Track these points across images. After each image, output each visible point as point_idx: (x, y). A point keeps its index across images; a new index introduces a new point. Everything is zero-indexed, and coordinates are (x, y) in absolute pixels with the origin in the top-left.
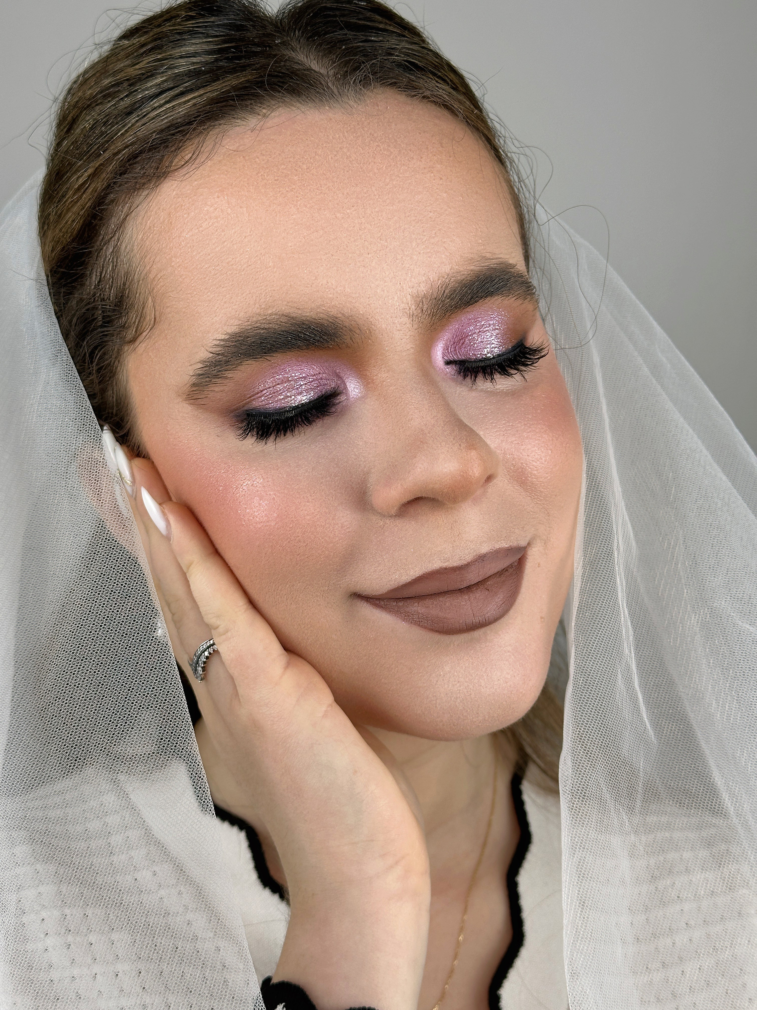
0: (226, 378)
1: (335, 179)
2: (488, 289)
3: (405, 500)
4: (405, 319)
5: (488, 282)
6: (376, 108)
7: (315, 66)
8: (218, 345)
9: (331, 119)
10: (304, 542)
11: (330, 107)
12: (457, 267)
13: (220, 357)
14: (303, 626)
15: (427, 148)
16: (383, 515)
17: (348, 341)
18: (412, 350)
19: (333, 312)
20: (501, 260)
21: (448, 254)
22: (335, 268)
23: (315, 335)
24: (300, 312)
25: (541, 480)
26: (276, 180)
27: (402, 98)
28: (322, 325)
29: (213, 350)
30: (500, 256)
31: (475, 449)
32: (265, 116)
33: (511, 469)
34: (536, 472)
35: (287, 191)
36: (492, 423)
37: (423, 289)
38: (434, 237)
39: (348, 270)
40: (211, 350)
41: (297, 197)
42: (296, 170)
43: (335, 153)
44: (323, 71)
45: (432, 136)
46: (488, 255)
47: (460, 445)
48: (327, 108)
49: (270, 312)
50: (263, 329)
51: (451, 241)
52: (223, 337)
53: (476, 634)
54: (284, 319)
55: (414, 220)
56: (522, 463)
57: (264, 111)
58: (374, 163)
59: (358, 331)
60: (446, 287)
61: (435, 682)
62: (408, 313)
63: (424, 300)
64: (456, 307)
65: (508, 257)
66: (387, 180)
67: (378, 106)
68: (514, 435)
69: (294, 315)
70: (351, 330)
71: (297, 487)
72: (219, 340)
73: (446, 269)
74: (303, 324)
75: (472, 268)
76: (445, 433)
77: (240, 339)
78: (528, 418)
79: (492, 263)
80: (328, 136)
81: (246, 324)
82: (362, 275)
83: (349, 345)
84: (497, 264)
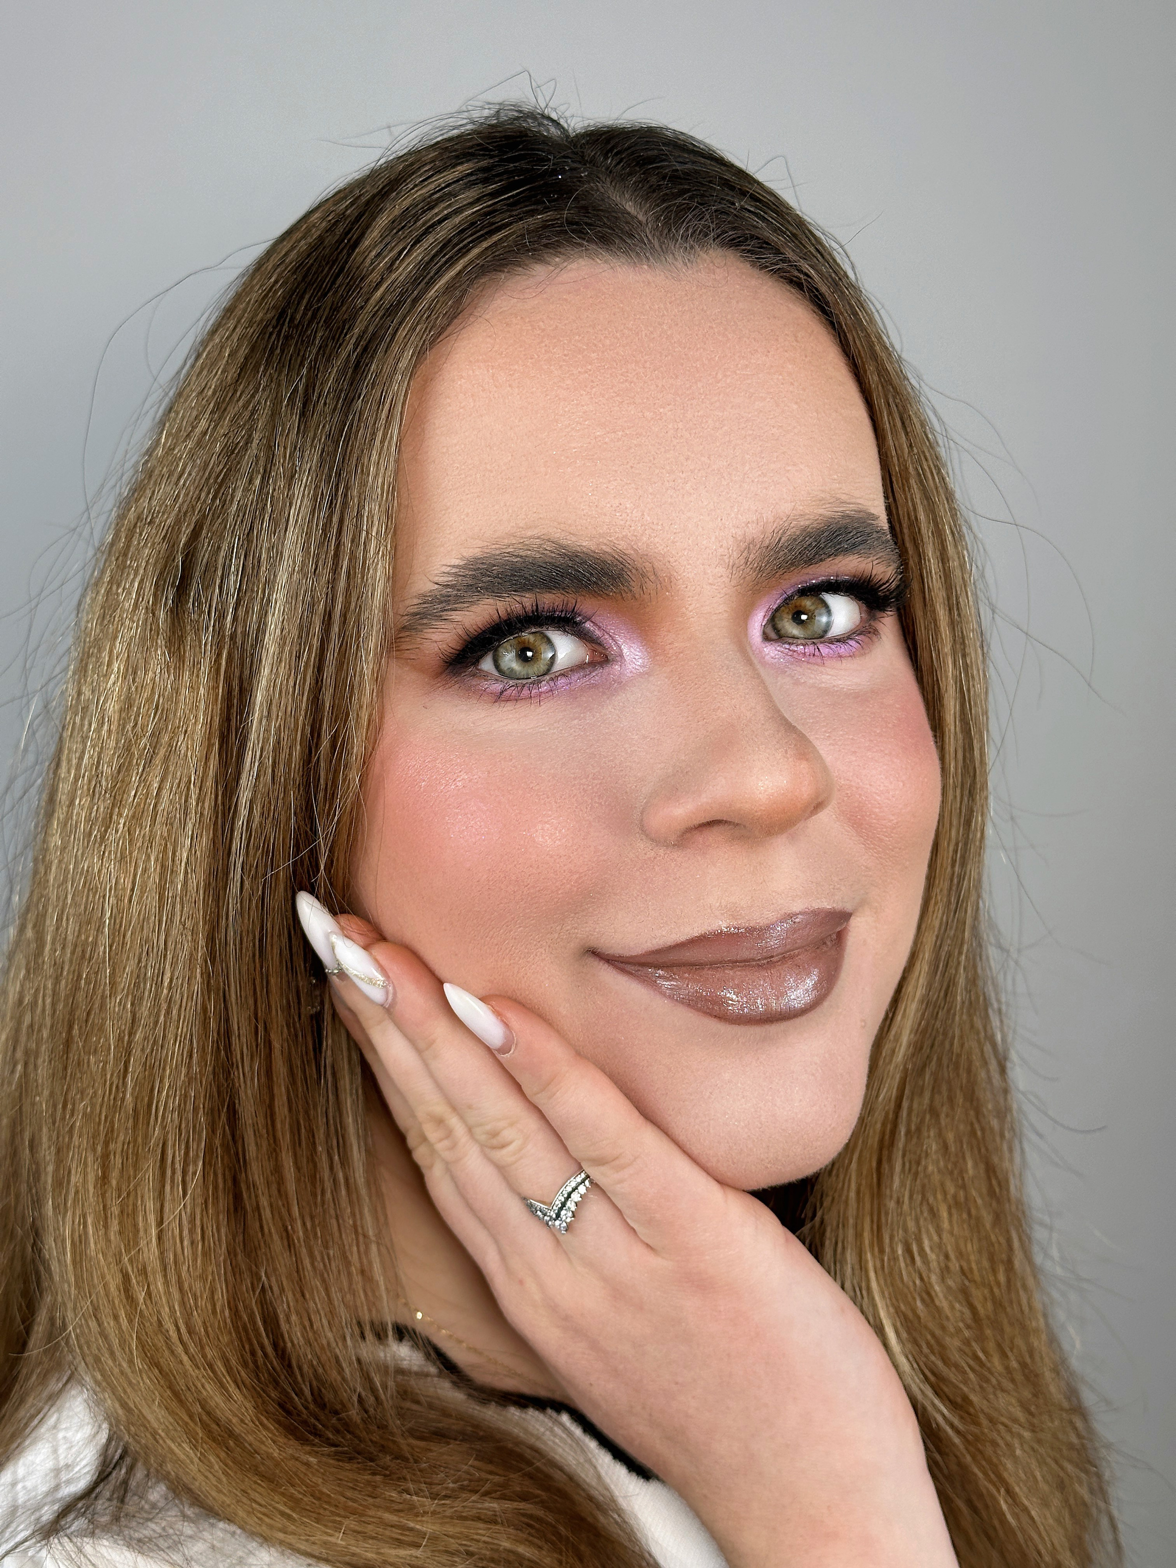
0: (451, 621)
7: (630, 208)
8: (448, 574)
9: (649, 283)
20: (860, 506)
65: (869, 504)
67: (714, 274)
72: (452, 566)
75: (821, 511)
83: (637, 596)
84: (855, 511)
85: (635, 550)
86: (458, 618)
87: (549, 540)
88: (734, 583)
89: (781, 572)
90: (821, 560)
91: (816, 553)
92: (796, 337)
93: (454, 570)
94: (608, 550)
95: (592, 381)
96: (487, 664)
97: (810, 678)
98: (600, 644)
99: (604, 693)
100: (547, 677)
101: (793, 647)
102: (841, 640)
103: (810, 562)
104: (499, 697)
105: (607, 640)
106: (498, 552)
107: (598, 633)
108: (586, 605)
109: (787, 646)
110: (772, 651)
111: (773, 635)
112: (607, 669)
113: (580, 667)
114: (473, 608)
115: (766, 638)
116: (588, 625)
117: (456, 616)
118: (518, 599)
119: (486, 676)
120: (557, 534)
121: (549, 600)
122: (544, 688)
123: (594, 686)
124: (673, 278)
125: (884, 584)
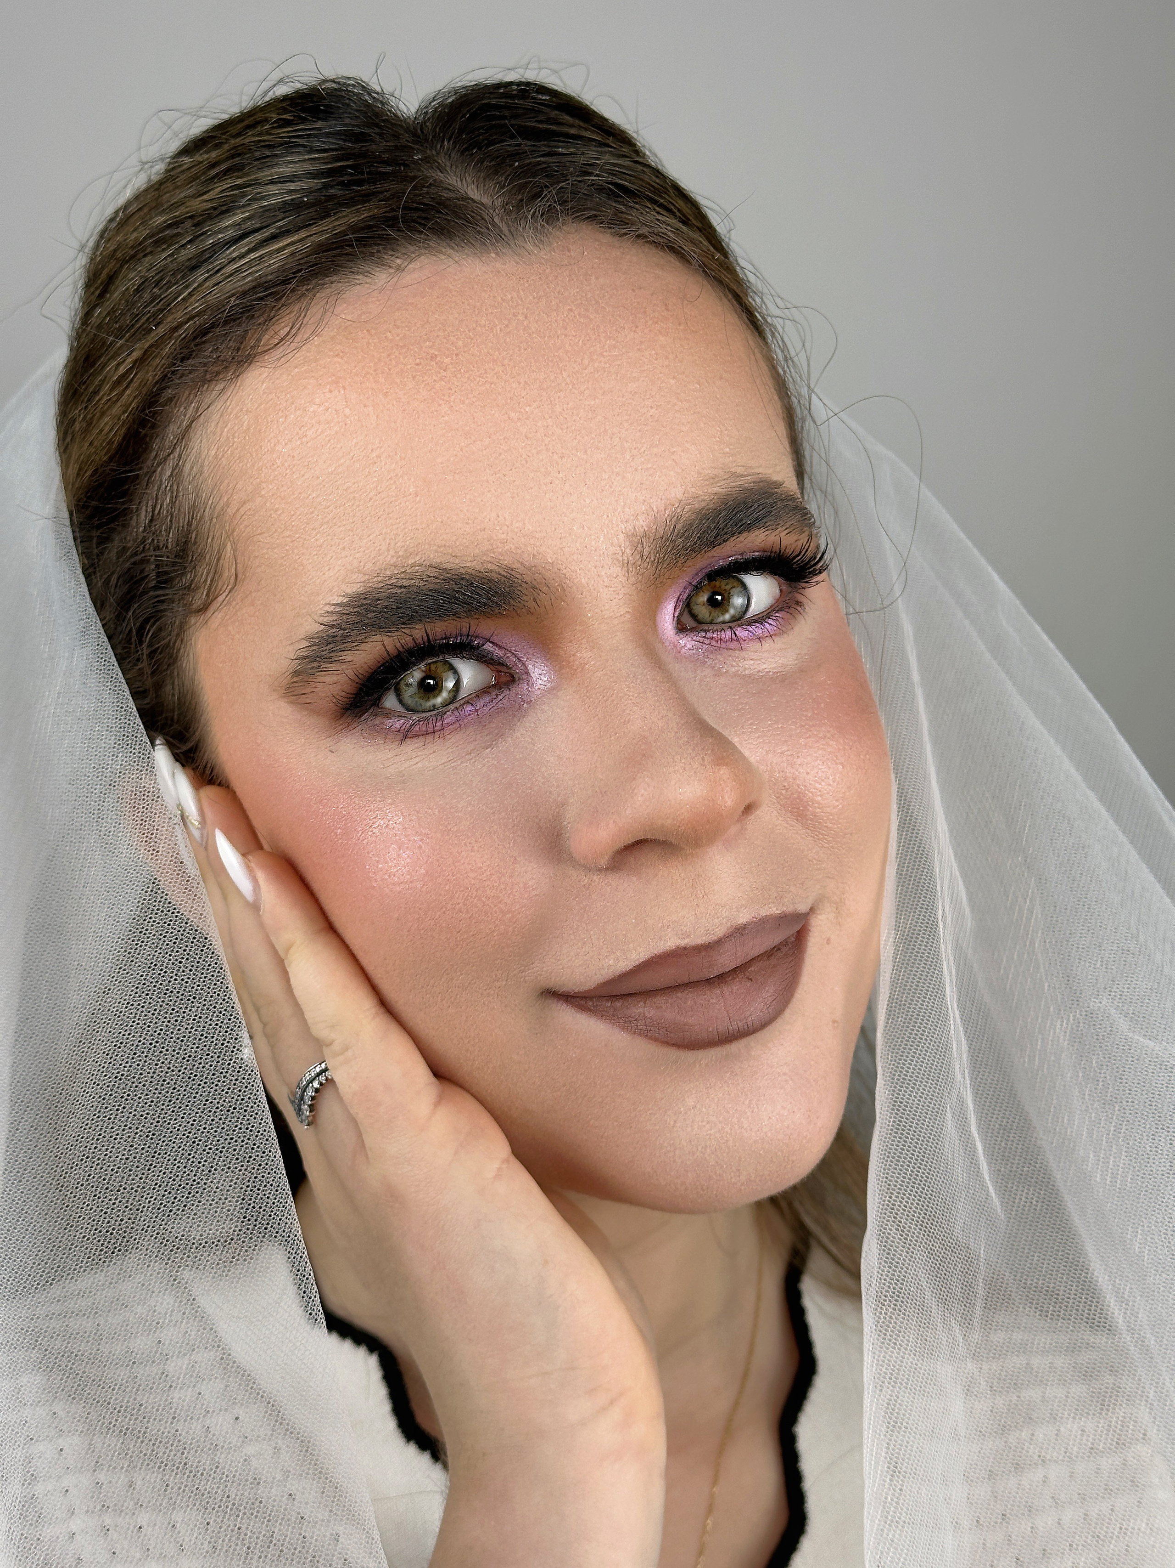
0: (343, 662)
1: (506, 362)
2: (741, 520)
3: (620, 845)
4: (617, 570)
5: (741, 511)
6: (568, 253)
7: (473, 193)
8: (332, 612)
9: (499, 272)
10: (467, 912)
11: (497, 254)
12: (693, 490)
13: (335, 630)
14: (466, 1041)
15: (645, 312)
16: (588, 869)
17: (531, 604)
18: (628, 616)
19: (507, 561)
20: (760, 476)
21: (680, 471)
22: (509, 494)
23: (480, 595)
24: (457, 561)
25: (828, 810)
26: (417, 364)
27: (606, 238)
28: (491, 580)
29: (326, 620)
30: (757, 471)
31: (727, 764)
32: (399, 269)
33: (782, 794)
34: (819, 798)
35: (435, 381)
36: (751, 724)
37: (642, 523)
38: (657, 446)
39: (527, 497)
40: (321, 620)
41: (450, 389)
42: (448, 349)
43: (506, 322)
44: (486, 200)
45: (652, 294)
46: (740, 470)
47: (703, 759)
48: (493, 255)
49: (411, 561)
50: (401, 587)
51: (683, 451)
52: (340, 600)
53: (734, 1047)
54: (432, 572)
55: (627, 421)
56: (798, 786)
57: (398, 261)
58: (566, 335)
59: (545, 589)
60: (678, 520)
61: (672, 1123)
62: (621, 559)
63: (644, 540)
64: (693, 550)
65: (770, 471)
66: (586, 362)
67: (569, 251)
68: (786, 741)
69: (448, 566)
70: (534, 588)
71: (455, 829)
72: (333, 605)
73: (677, 493)
74: (462, 579)
76: (681, 742)
77: (365, 602)
78: (806, 716)
79: (747, 482)
80: (494, 297)
81: (375, 579)
82: (549, 504)
88: (632, 581)
91: (717, 535)
93: (338, 609)
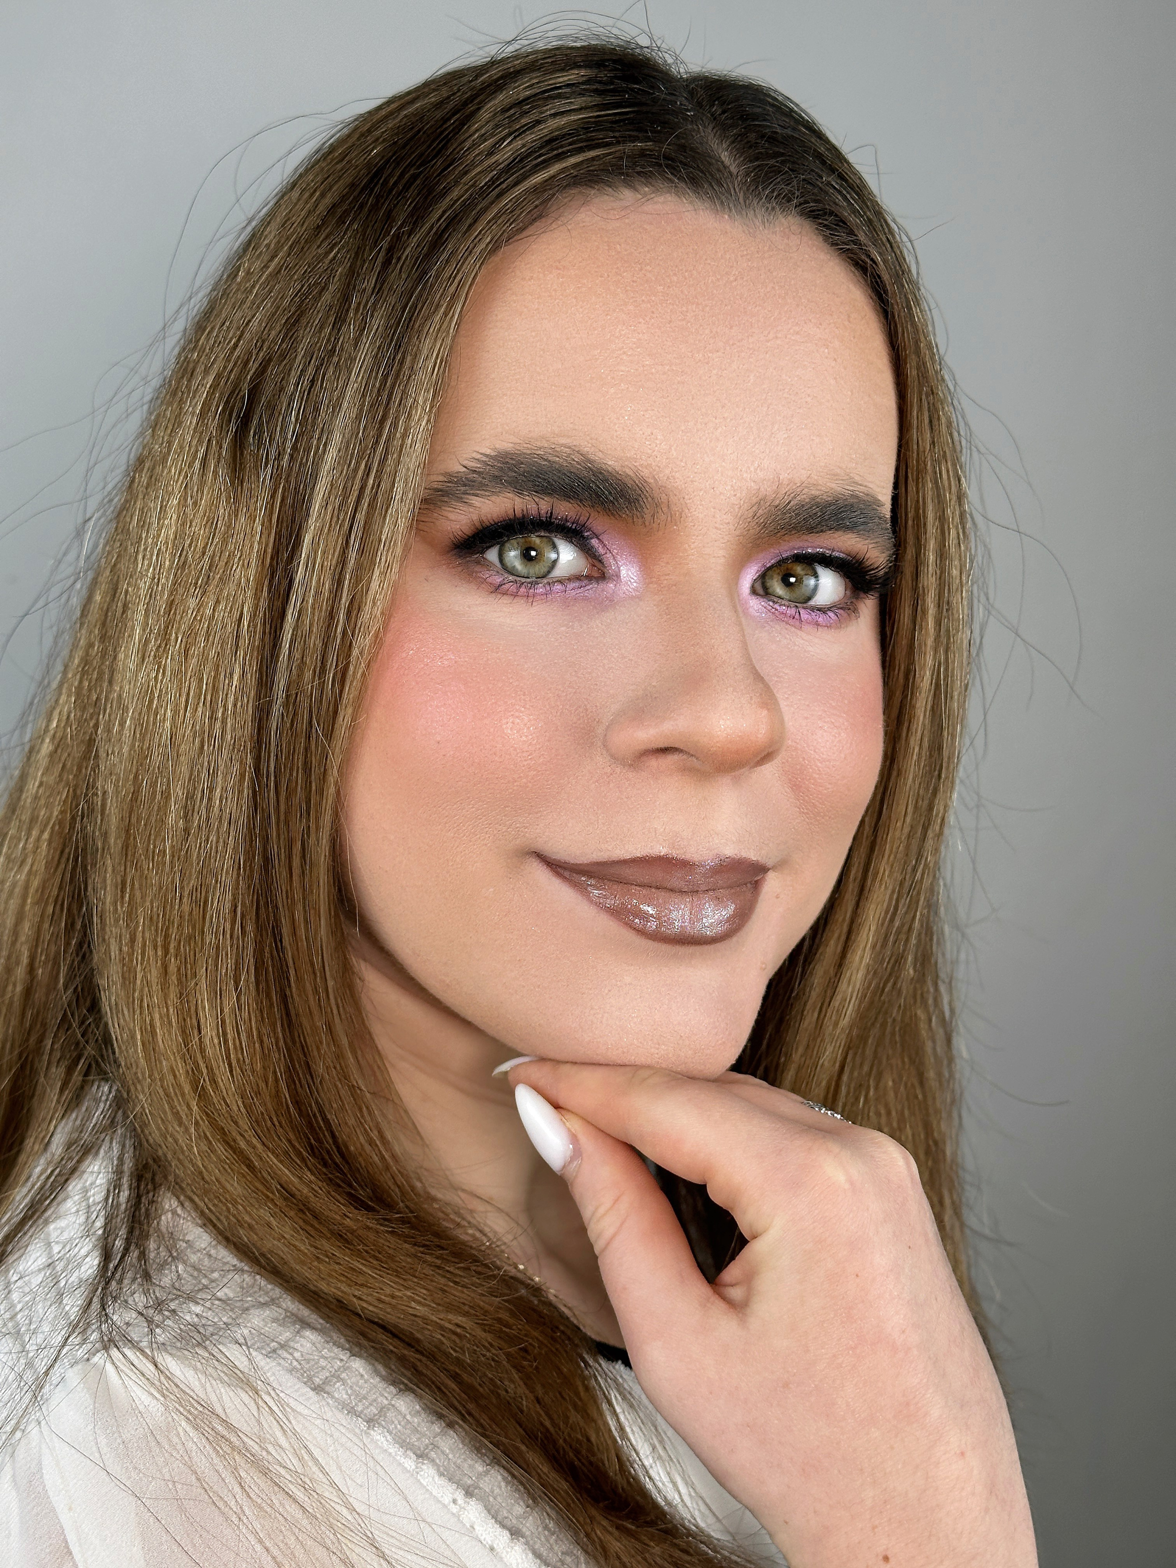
1: (707, 309)
2: (843, 519)
4: (730, 518)
5: (846, 512)
6: (786, 240)
11: (730, 217)
12: (816, 478)
13: (474, 475)
23: (610, 492)
24: (601, 456)
27: (820, 240)
29: (468, 464)
32: (645, 196)
47: (752, 697)
58: (762, 308)
60: (795, 497)
62: (737, 510)
63: (761, 503)
64: (795, 528)
70: (657, 505)
75: (833, 486)
76: (737, 678)
77: (511, 461)
80: (716, 251)
83: (647, 523)
84: (863, 493)
85: (655, 479)
86: (477, 504)
87: (578, 452)
88: (738, 532)
89: (783, 532)
90: (822, 531)
91: (820, 523)
92: (849, 317)
93: (484, 459)
94: (631, 473)
95: (653, 312)
96: (492, 555)
97: (786, 638)
98: (600, 561)
99: (595, 607)
100: (545, 581)
101: (776, 606)
102: (822, 610)
103: (811, 530)
104: (497, 589)
105: (608, 559)
106: (528, 452)
107: (601, 550)
108: (598, 522)
109: (771, 603)
110: (756, 605)
111: (760, 590)
112: (602, 585)
113: (578, 578)
114: (493, 498)
115: (754, 591)
116: (594, 542)
117: (476, 501)
118: (537, 500)
119: (488, 565)
120: (587, 448)
121: (565, 510)
122: (540, 589)
123: (586, 599)
124: (750, 233)
125: (873, 569)
